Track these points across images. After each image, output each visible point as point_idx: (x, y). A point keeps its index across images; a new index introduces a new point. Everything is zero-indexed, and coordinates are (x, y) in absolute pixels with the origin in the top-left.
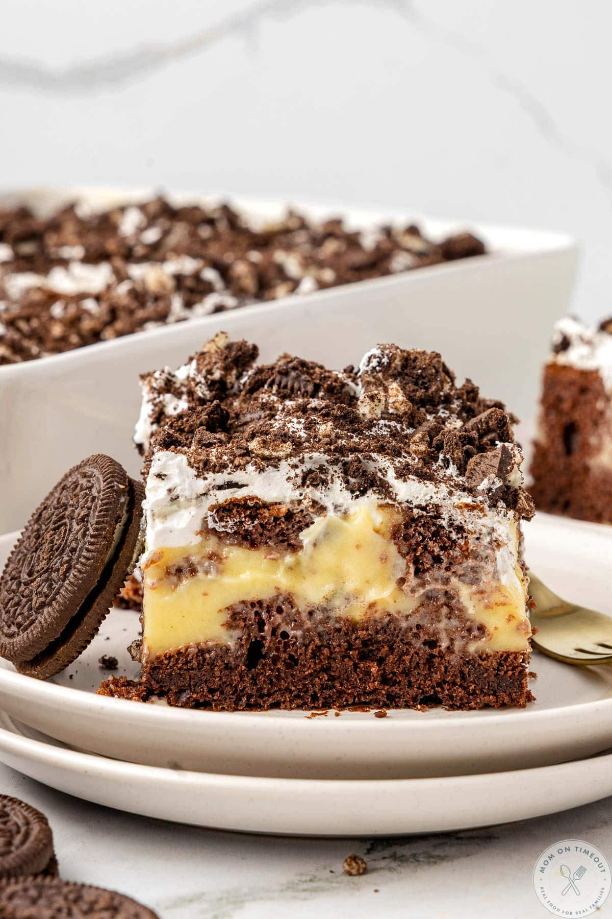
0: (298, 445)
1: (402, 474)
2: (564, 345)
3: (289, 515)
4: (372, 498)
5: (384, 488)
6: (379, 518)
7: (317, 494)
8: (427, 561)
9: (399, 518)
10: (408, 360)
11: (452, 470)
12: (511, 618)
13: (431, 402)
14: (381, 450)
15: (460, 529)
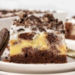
0: (32, 25)
1: (48, 28)
2: (67, 20)
3: (31, 35)
4: (43, 32)
5: (45, 31)
6: (44, 35)
7: (35, 31)
8: (52, 41)
9: (47, 35)
10: (48, 15)
11: (55, 28)
12: (64, 50)
13: (51, 21)
14: (44, 25)
15: (56, 37)
